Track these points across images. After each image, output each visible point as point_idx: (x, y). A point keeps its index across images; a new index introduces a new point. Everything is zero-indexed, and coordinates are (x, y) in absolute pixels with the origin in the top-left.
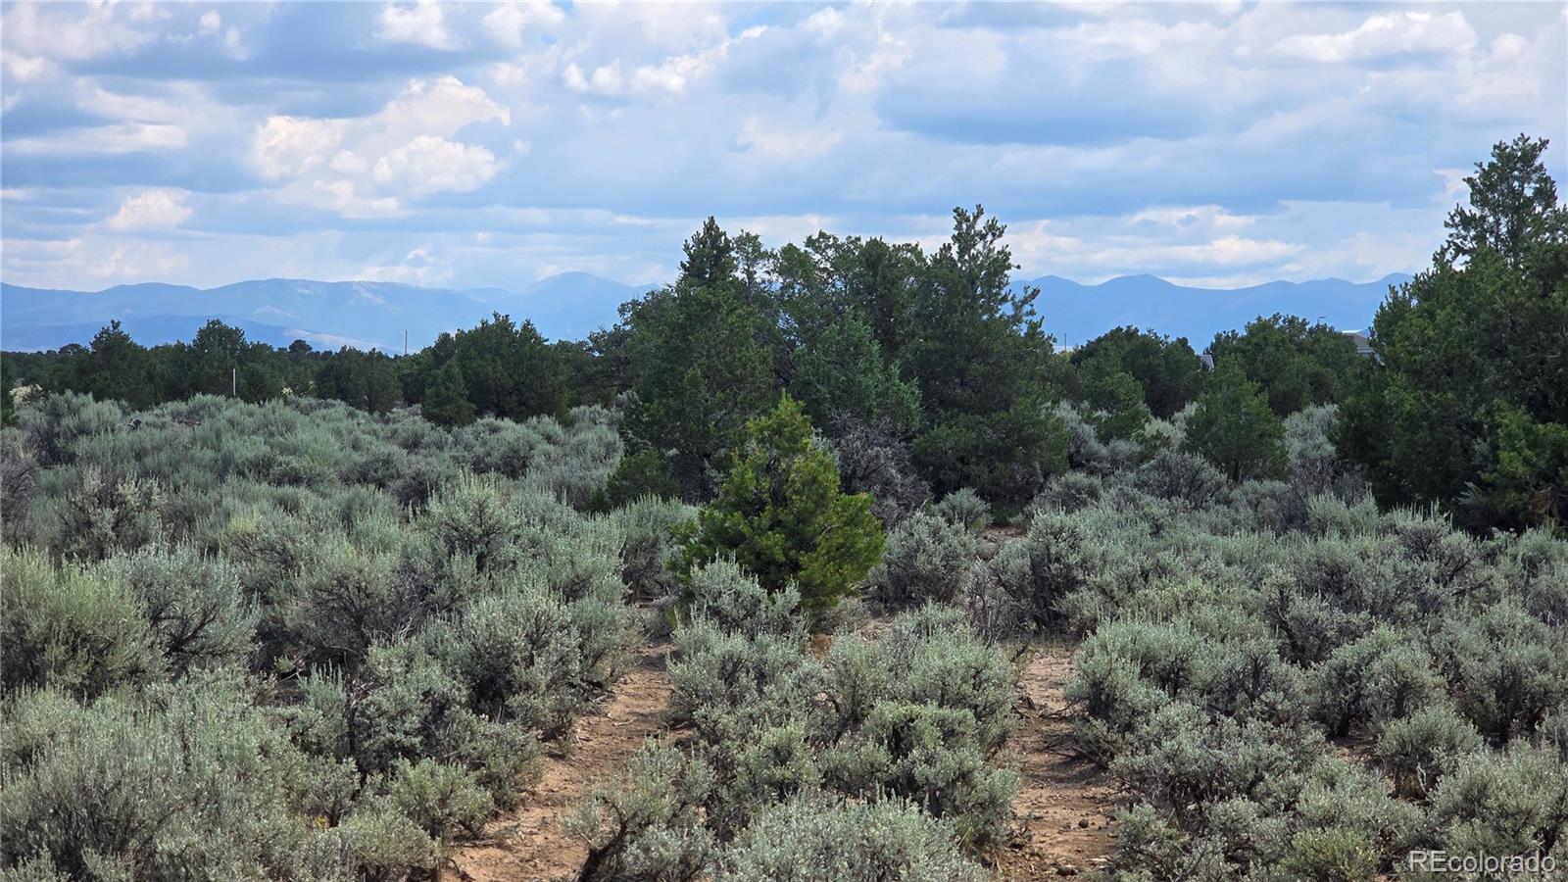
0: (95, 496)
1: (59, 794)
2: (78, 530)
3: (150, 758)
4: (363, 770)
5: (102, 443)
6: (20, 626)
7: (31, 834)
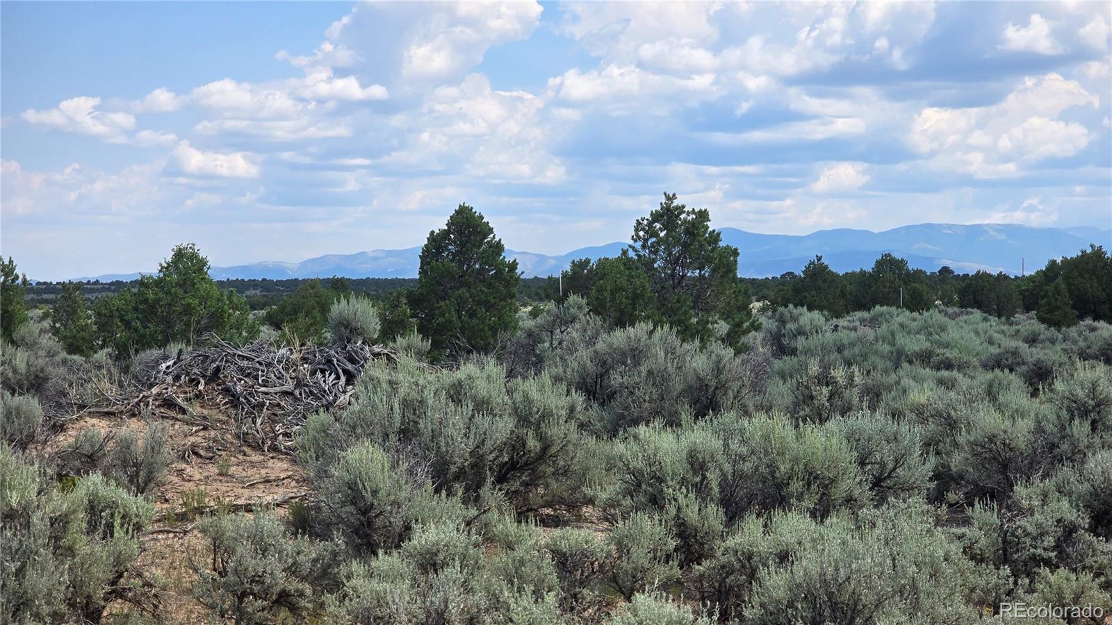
0: (816, 378)
1: (808, 584)
2: (804, 402)
3: (869, 561)
4: (1016, 574)
5: (815, 341)
6: (772, 468)
7: (790, 611)
